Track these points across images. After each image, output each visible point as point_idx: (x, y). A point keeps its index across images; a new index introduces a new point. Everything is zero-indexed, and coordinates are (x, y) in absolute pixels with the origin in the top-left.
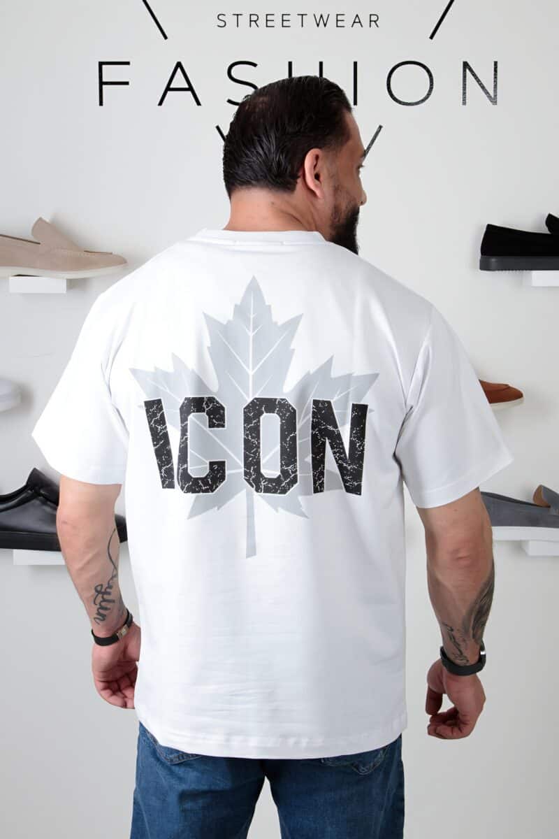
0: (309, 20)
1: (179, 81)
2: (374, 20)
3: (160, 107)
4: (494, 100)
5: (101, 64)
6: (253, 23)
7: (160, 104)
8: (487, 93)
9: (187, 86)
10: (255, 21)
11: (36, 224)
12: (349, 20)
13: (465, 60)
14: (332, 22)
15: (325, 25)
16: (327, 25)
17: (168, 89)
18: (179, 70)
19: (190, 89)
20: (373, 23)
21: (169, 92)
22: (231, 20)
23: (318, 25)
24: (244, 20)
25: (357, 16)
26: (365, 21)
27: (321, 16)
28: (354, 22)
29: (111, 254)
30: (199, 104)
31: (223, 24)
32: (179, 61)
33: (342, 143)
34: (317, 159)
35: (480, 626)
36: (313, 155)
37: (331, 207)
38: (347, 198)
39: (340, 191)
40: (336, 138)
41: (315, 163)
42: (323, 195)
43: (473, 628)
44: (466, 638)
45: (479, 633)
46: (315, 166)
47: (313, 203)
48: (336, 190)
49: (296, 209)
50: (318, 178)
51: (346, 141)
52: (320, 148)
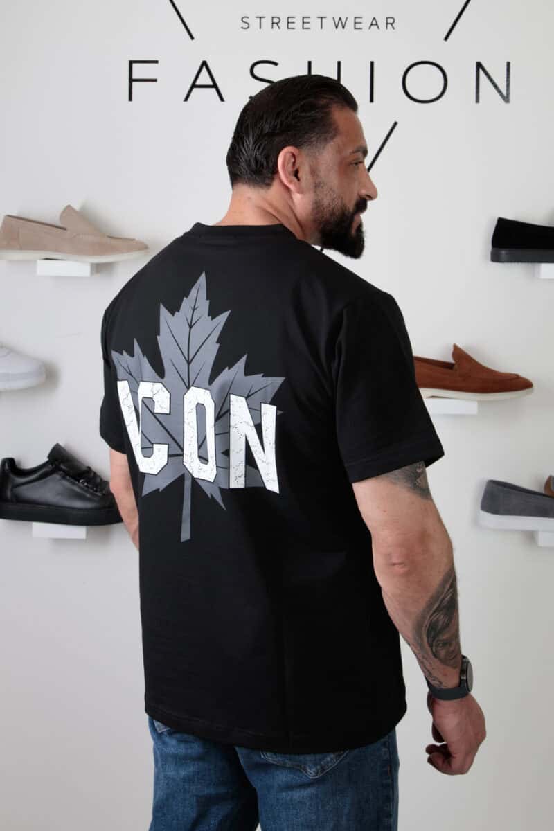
0: (328, 23)
1: (204, 79)
2: (390, 23)
3: (186, 102)
4: (506, 99)
5: (131, 63)
6: (274, 25)
7: (186, 99)
8: (499, 92)
9: (211, 83)
10: (277, 23)
12: (366, 22)
13: (478, 61)
14: (350, 24)
15: (343, 27)
16: (346, 27)
17: (194, 86)
18: (204, 69)
19: (215, 86)
20: (389, 26)
21: (195, 90)
22: (254, 22)
23: (337, 27)
24: (267, 22)
25: (374, 19)
26: (382, 23)
27: (340, 19)
28: (372, 25)
29: (133, 240)
30: (222, 99)
31: (246, 26)
32: (204, 60)
33: (326, 140)
34: (294, 156)
35: (441, 645)
36: (287, 153)
37: (311, 203)
38: (330, 195)
39: (322, 187)
40: (318, 136)
41: (293, 160)
42: (300, 191)
43: (431, 646)
44: (426, 656)
45: (442, 653)
46: (294, 163)
47: (291, 198)
48: (317, 186)
49: (271, 205)
50: (296, 174)
51: (332, 138)
52: (297, 146)
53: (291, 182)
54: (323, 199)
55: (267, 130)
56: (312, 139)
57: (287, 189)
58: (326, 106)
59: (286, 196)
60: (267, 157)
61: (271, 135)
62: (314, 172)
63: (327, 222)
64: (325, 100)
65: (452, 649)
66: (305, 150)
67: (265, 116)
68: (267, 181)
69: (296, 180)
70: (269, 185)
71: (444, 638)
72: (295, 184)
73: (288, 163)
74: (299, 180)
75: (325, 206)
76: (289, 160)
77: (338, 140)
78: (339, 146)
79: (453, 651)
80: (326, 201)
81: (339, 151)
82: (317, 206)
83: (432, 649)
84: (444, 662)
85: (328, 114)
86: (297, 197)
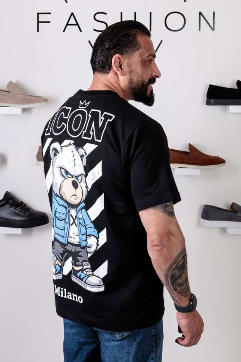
1: (72, 21)
3: (64, 32)
5: (38, 14)
7: (64, 31)
9: (75, 23)
11: (9, 83)
17: (67, 24)
18: (72, 16)
19: (77, 24)
21: (68, 26)
29: (41, 97)
30: (81, 31)
32: (72, 12)
33: (135, 51)
34: (119, 59)
35: (178, 285)
36: (116, 57)
37: (128, 80)
38: (137, 76)
39: (133, 73)
40: (130, 49)
41: (119, 61)
42: (123, 74)
43: (173, 285)
44: (170, 289)
45: (179, 289)
46: (120, 62)
47: (118, 78)
48: (131, 72)
49: (109, 82)
50: (121, 67)
51: (137, 50)
52: (121, 54)
53: (118, 70)
54: (133, 78)
55: (107, 47)
56: (128, 51)
57: (116, 74)
58: (134, 35)
59: (116, 78)
60: (107, 60)
61: (109, 49)
62: (129, 66)
63: (135, 88)
64: (134, 32)
65: (183, 288)
66: (125, 56)
67: (106, 41)
68: (108, 71)
69: (120, 69)
70: (108, 73)
71: (180, 281)
72: (120, 71)
73: (117, 62)
74: (122, 69)
75: (134, 81)
76: (117, 60)
77: (140, 51)
78: (141, 53)
79: (184, 289)
80: (135, 79)
81: (141, 55)
82: (131, 81)
83: (173, 287)
84: (179, 293)
85: (135, 39)
86: (121, 78)
